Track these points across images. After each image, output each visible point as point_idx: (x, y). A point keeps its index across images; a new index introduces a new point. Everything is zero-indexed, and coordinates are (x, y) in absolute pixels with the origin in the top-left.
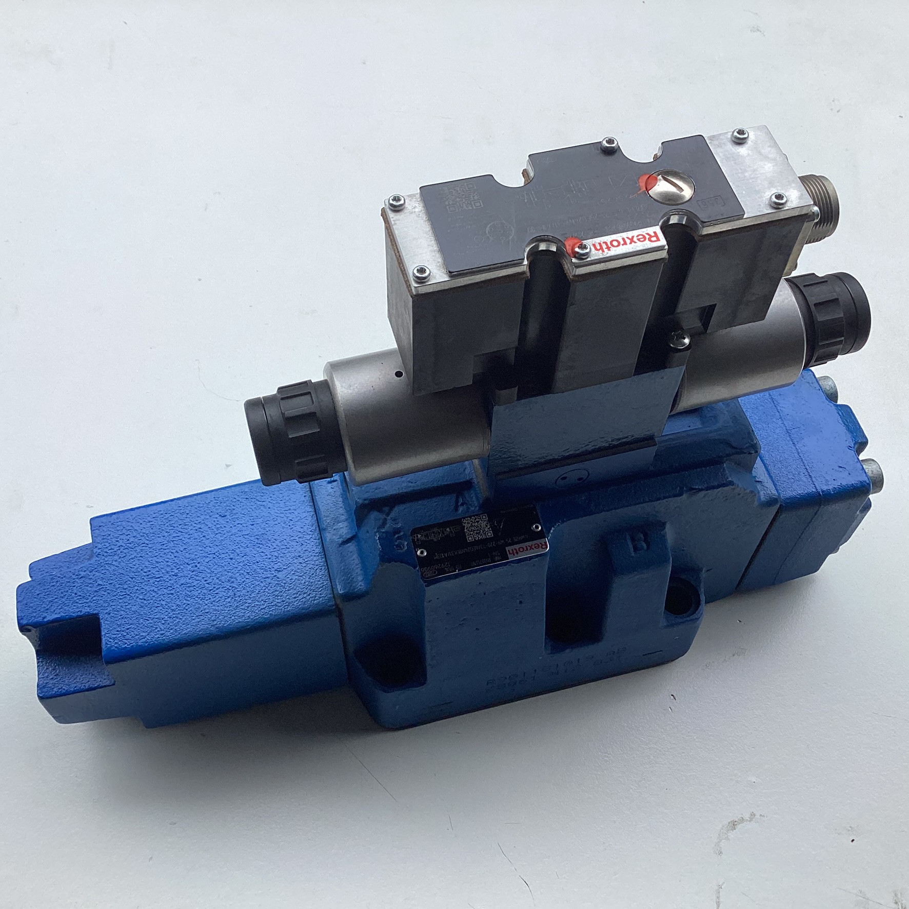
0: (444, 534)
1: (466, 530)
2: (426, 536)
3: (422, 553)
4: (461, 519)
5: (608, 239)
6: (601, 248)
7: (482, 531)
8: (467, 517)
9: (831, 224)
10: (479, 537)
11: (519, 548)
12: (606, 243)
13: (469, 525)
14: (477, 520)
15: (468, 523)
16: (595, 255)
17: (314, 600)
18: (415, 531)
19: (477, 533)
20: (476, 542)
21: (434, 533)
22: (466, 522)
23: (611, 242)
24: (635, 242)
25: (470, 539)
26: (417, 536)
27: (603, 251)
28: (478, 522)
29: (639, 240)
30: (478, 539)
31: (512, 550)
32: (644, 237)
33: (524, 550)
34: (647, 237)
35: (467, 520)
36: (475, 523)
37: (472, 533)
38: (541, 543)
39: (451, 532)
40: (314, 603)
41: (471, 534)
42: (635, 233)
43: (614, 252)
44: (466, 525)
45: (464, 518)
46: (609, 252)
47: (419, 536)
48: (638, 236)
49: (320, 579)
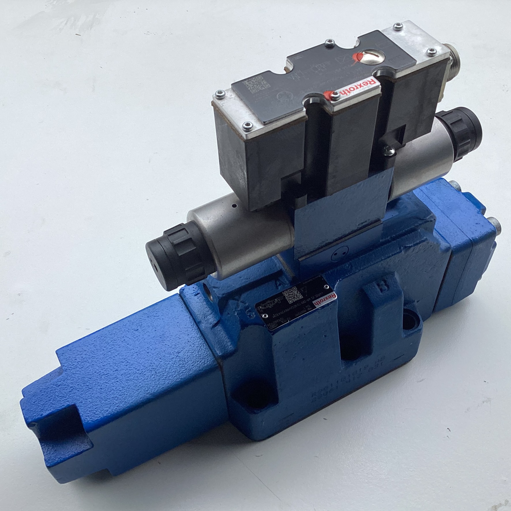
0: (274, 303)
1: (286, 298)
2: (265, 306)
3: (265, 316)
4: (281, 293)
5: (347, 87)
6: (345, 93)
7: (296, 296)
8: (285, 291)
9: (457, 67)
10: (295, 300)
11: (320, 300)
12: (347, 90)
13: (288, 295)
14: (291, 291)
15: (287, 294)
16: (343, 97)
17: (205, 364)
18: (258, 305)
19: (293, 298)
20: (294, 303)
21: (268, 303)
22: (285, 293)
23: (349, 89)
24: (363, 86)
25: (290, 302)
26: (259, 308)
27: (347, 94)
28: (292, 292)
29: (364, 85)
30: (295, 301)
31: (316, 302)
32: (367, 83)
33: (323, 301)
34: (369, 82)
35: (286, 292)
36: (290, 293)
37: (290, 298)
38: (332, 295)
39: (278, 301)
40: (205, 366)
41: (290, 300)
42: (361, 82)
43: (353, 94)
44: (286, 295)
45: (283, 291)
46: (350, 94)
47: (261, 307)
48: (363, 83)
49: (204, 351)
